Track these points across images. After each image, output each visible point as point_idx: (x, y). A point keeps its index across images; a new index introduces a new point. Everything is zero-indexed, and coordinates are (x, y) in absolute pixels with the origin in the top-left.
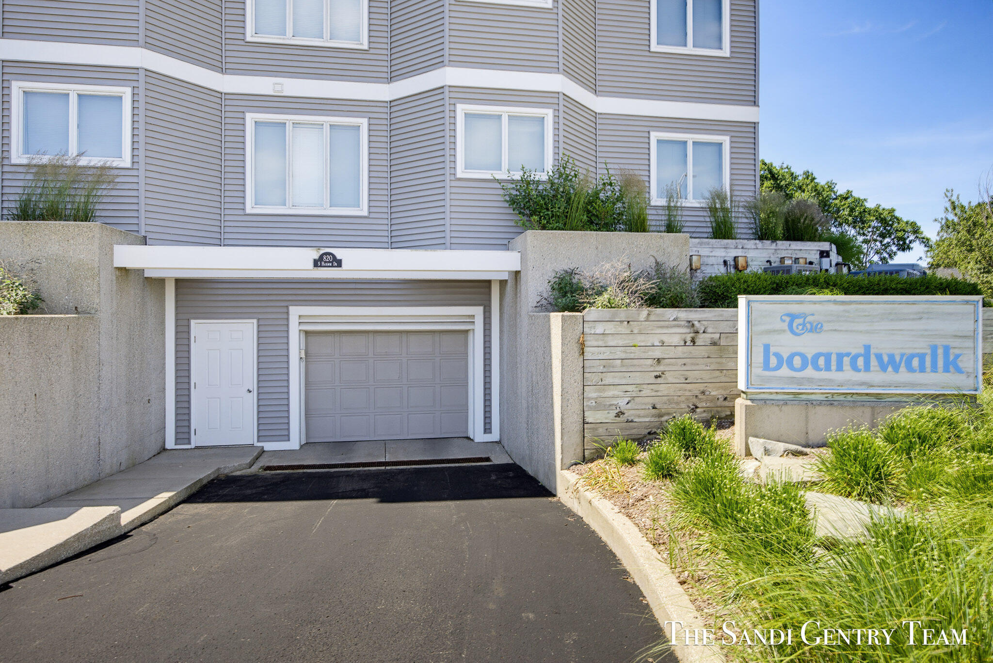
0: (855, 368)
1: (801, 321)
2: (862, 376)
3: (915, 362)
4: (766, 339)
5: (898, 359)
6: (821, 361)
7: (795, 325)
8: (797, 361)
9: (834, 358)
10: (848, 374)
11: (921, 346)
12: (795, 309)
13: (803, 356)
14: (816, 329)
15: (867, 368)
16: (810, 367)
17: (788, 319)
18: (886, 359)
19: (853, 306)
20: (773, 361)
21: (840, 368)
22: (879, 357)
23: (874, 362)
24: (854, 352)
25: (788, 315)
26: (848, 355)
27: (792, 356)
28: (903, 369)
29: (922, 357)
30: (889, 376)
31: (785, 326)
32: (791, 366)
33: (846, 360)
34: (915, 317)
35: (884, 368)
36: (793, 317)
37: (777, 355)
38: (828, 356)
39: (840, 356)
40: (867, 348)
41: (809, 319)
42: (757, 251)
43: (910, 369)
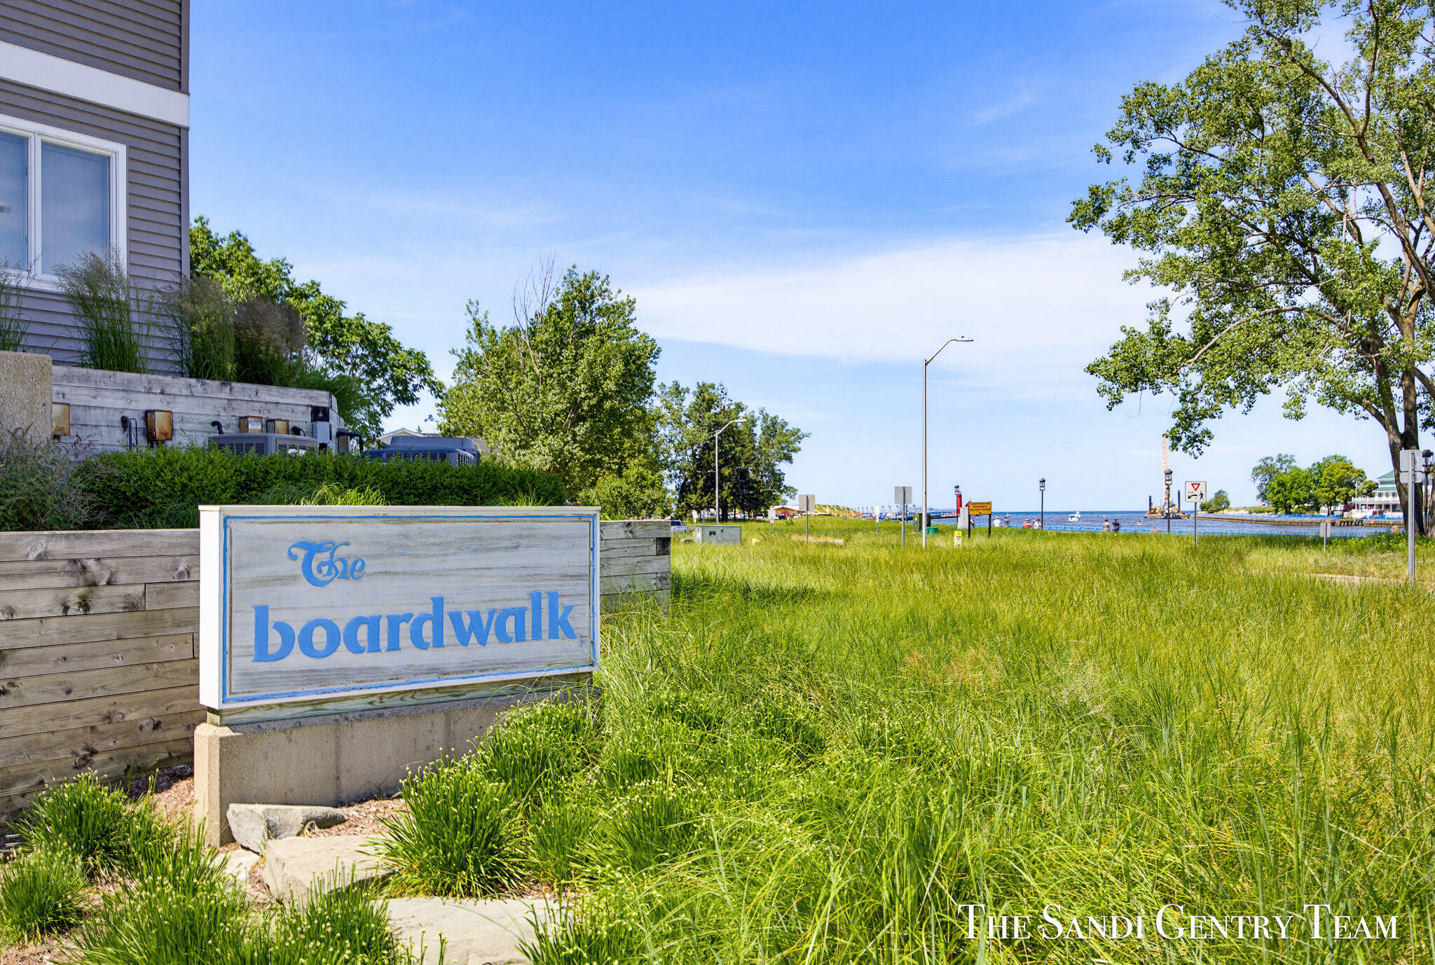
0: (419, 643)
1: (325, 556)
2: (429, 657)
3: (510, 625)
4: (261, 596)
5: (485, 618)
6: (363, 633)
7: (314, 565)
8: (320, 638)
9: (384, 625)
10: (409, 656)
11: (518, 597)
12: (315, 532)
13: (328, 625)
14: (352, 571)
15: (438, 642)
16: (342, 647)
17: (301, 553)
18: (467, 621)
19: (415, 527)
20: (275, 639)
21: (394, 646)
22: (456, 618)
23: (448, 629)
24: (417, 611)
25: (302, 545)
26: (406, 618)
27: (308, 631)
28: (492, 638)
29: (519, 614)
30: (474, 652)
31: (296, 567)
32: (308, 649)
33: (405, 628)
34: (508, 544)
35: (464, 641)
36: (311, 548)
37: (283, 628)
38: (373, 623)
39: (394, 622)
40: (438, 603)
41: (342, 551)
42: (191, 400)
43: (503, 638)
